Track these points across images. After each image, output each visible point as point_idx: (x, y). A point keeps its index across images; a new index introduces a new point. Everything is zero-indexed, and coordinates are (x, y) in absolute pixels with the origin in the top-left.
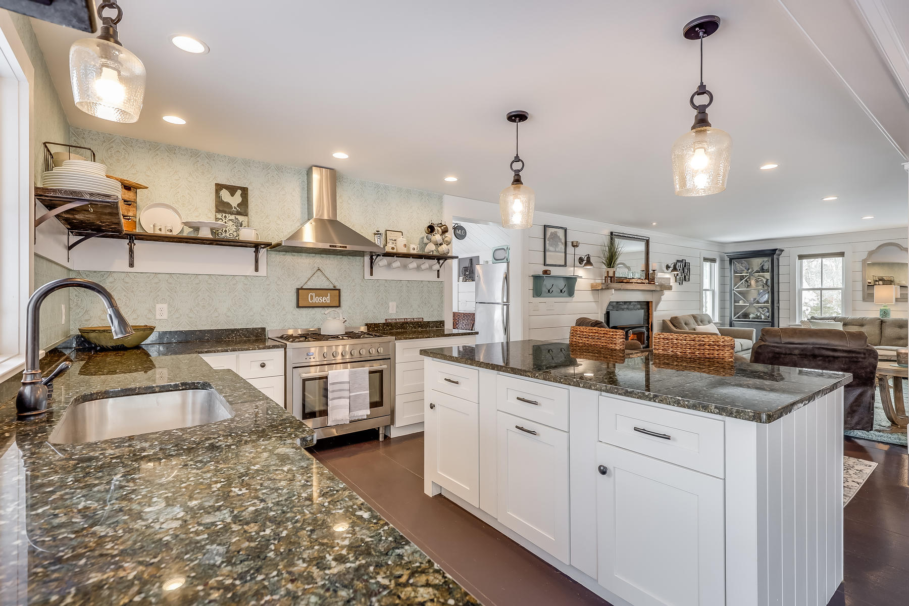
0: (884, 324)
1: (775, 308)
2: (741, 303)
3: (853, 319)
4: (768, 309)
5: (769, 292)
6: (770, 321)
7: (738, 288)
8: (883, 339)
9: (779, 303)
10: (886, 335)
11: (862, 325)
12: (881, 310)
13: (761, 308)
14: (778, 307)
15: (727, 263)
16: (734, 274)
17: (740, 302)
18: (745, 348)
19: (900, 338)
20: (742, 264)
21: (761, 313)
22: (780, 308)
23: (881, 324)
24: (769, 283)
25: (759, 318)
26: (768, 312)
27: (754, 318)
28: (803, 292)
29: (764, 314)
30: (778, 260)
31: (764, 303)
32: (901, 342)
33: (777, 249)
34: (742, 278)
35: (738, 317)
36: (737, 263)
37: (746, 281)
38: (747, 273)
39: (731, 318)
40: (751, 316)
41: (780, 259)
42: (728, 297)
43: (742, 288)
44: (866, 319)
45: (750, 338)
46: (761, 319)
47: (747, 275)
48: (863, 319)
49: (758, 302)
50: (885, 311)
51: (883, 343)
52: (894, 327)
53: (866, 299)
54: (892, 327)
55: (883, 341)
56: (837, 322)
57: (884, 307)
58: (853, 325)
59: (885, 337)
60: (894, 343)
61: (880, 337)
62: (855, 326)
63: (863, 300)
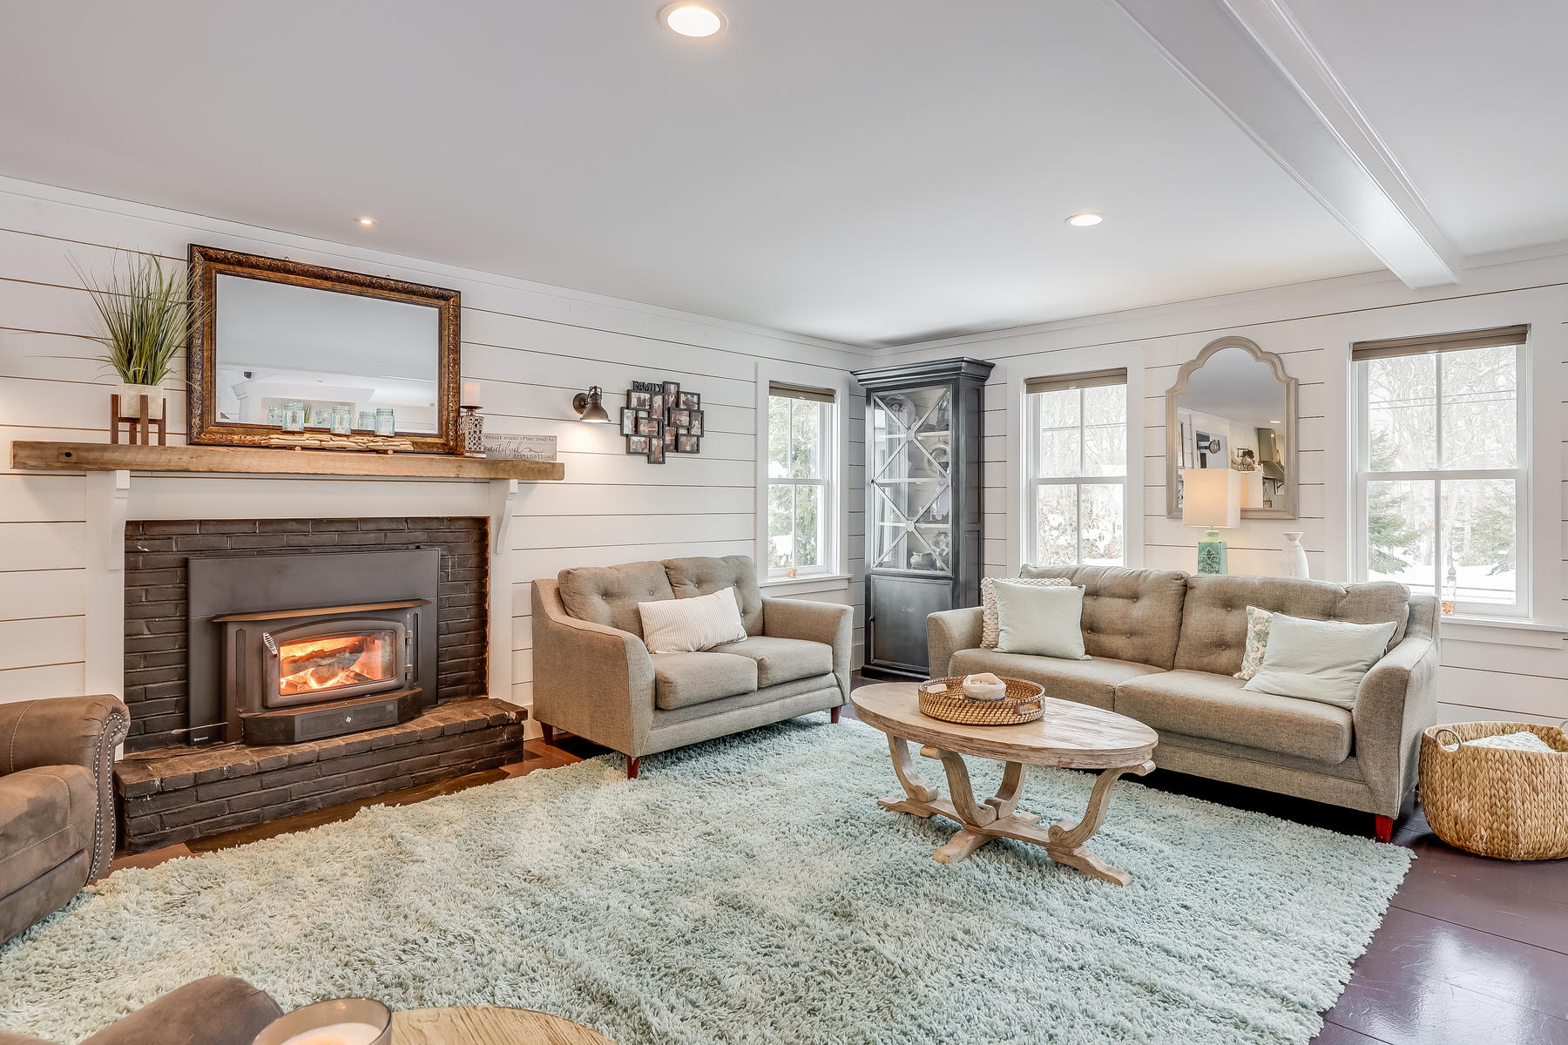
0: (1189, 593)
1: (967, 535)
3: (1116, 577)
7: (883, 476)
8: (1183, 643)
9: (980, 521)
10: (1191, 631)
11: (1134, 597)
12: (1202, 547)
14: (979, 532)
19: (1221, 644)
23: (1185, 594)
25: (932, 565)
27: (919, 566)
28: (1041, 487)
30: (979, 392)
31: (943, 521)
32: (1225, 658)
36: (881, 404)
39: (867, 565)
40: (914, 559)
44: (1146, 578)
45: (828, 640)
48: (1139, 575)
50: (1209, 551)
51: (1182, 657)
52: (1214, 605)
53: (1175, 511)
54: (1206, 604)
55: (1180, 652)
56: (1072, 585)
57: (1211, 535)
58: (1113, 596)
59: (1186, 637)
60: (1205, 660)
61: (1176, 639)
62: (1117, 600)
63: (1169, 514)
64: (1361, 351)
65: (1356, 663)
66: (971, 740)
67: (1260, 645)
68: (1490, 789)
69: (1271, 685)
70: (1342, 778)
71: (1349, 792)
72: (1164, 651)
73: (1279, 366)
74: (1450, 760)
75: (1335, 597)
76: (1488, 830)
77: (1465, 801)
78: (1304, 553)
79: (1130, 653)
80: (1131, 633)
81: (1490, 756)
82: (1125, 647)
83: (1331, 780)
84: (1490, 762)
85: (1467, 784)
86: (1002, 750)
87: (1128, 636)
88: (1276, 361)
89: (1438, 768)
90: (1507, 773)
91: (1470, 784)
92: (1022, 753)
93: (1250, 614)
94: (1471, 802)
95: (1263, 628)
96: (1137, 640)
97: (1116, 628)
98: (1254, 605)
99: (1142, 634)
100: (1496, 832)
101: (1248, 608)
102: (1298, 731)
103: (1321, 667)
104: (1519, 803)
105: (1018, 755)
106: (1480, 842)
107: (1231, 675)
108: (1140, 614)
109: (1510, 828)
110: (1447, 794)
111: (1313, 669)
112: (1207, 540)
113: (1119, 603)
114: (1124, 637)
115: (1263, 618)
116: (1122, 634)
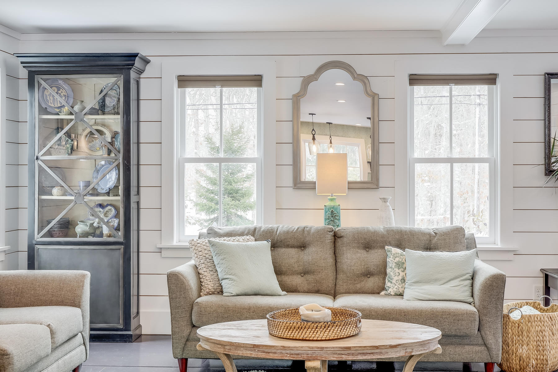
0: (337, 242)
1: (133, 206)
2: (56, 195)
3: (288, 232)
4: (117, 209)
5: (118, 166)
6: (121, 240)
7: (48, 153)
8: (341, 276)
9: (138, 193)
10: (345, 267)
11: (303, 246)
12: (327, 208)
13: (101, 206)
14: (138, 203)
15: (24, 84)
16: (39, 114)
17: (55, 191)
18: (61, 337)
19: (368, 274)
20: (59, 89)
21: (101, 220)
22: (142, 206)
23: (335, 242)
24: (119, 143)
25: (98, 232)
26: (117, 216)
27: (86, 235)
28: (187, 165)
29: (107, 223)
30: (138, 83)
31: (108, 194)
32: (371, 282)
33: (135, 56)
34: (59, 126)
35: (50, 234)
36: (47, 86)
37: (68, 134)
38: (71, 114)
39: (31, 237)
40: (80, 228)
41: (142, 81)
42: (24, 179)
43: (59, 153)
44: (309, 232)
45: (75, 303)
46: (101, 235)
47: (72, 120)
48: (303, 230)
49: (95, 193)
50: (332, 212)
51: (342, 286)
52: (358, 248)
53: (299, 183)
54: (354, 247)
55: (340, 282)
56: (256, 240)
57: (332, 200)
58: (288, 246)
59: (343, 271)
60: (358, 286)
61: (335, 274)
62: (291, 249)
63: (295, 185)
64: (415, 80)
65: (465, 275)
66: (349, 348)
67: (400, 271)
68: (536, 337)
69: (422, 295)
70: (472, 345)
71: (477, 352)
72: (329, 283)
73: (368, 85)
74: (517, 324)
75: (430, 237)
76: (536, 360)
77: (525, 346)
78: (392, 210)
79: (306, 287)
80: (305, 273)
81: (536, 319)
82: (302, 283)
83: (466, 347)
84: (536, 322)
85: (526, 336)
86: (370, 351)
87: (302, 275)
88: (366, 81)
89: (510, 330)
90: (543, 327)
91: (528, 336)
92: (383, 351)
93: (389, 251)
94: (528, 347)
95: (401, 260)
96: (310, 277)
97: (294, 270)
98: (391, 245)
99: (314, 272)
100: (539, 361)
101: (386, 247)
102: (454, 320)
103: (447, 280)
104: (548, 342)
105: (381, 353)
106: (532, 368)
107: (379, 293)
108: (310, 258)
109: (545, 357)
110: (516, 344)
111: (442, 282)
112: (328, 204)
113: (293, 252)
114: (299, 276)
115: (399, 254)
116: (298, 274)
